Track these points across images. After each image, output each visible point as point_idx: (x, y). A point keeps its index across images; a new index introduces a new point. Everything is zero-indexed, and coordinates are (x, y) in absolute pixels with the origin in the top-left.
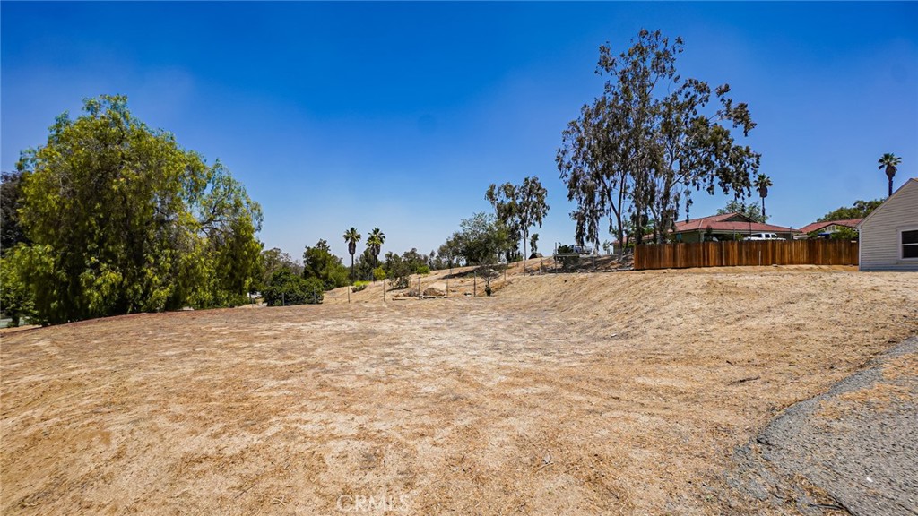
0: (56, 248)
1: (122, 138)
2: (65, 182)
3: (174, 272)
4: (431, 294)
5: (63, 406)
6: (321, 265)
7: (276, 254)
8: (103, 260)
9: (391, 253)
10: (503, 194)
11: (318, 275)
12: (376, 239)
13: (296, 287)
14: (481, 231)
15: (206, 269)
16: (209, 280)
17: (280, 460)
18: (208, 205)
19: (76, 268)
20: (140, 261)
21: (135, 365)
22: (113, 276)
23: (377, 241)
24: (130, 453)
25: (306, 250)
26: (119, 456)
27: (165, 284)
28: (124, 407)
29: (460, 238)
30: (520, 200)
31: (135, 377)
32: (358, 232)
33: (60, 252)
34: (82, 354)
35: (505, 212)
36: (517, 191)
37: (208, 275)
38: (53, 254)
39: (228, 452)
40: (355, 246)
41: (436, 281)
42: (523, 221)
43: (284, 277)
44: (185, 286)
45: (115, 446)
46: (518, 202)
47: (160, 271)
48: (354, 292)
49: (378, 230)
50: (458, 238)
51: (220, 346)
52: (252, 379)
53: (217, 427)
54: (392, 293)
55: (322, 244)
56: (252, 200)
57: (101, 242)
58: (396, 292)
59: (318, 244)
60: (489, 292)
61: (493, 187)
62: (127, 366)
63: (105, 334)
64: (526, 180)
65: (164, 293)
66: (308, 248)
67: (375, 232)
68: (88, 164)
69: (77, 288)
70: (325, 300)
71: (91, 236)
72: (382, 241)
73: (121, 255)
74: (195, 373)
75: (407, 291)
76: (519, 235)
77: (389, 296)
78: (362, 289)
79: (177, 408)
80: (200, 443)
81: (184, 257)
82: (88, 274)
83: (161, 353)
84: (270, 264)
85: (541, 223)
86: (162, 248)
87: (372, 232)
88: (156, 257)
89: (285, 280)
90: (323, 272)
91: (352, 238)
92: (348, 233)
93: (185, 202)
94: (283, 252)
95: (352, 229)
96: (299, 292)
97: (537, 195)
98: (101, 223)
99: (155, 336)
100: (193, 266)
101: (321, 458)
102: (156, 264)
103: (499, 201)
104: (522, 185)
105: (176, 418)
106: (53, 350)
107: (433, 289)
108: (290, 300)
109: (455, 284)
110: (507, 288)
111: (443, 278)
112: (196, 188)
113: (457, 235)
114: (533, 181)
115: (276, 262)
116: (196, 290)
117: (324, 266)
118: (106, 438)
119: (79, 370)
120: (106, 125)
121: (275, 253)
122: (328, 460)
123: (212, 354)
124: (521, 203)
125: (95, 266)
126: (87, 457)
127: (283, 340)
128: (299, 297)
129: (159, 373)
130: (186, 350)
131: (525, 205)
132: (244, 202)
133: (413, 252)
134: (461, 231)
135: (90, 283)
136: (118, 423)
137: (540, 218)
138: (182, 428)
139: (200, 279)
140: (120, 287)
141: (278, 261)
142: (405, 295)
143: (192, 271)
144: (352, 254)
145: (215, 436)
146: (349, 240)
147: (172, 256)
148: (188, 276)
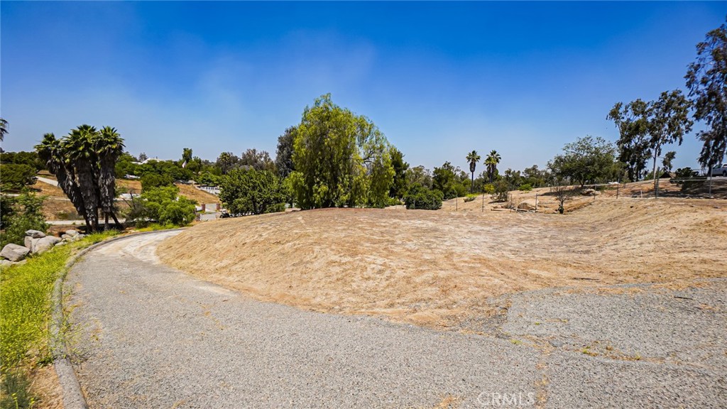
0: (305, 174)
1: (329, 117)
2: (307, 142)
3: (350, 187)
4: (524, 208)
5: (304, 241)
6: (444, 181)
7: (421, 170)
8: (321, 180)
9: (510, 170)
10: (630, 111)
11: (441, 188)
12: (493, 160)
13: (424, 196)
14: (585, 154)
15: (365, 186)
16: (367, 192)
17: (355, 266)
18: (368, 148)
19: (311, 185)
20: (336, 181)
21: (326, 231)
22: (324, 188)
23: (493, 162)
24: (318, 257)
25: (434, 170)
26: (316, 258)
27: (346, 193)
28: (319, 244)
29: (561, 160)
30: (654, 116)
31: (325, 235)
32: (478, 155)
33: (306, 176)
34: (311, 224)
35: (630, 131)
36: (649, 107)
37: (366, 189)
38: (303, 177)
39: (342, 262)
40: (475, 165)
41: (531, 197)
42: (655, 139)
43: (417, 189)
44: (355, 193)
45: (315, 254)
46: (649, 119)
47: (344, 186)
48: (466, 201)
49: (495, 152)
50: (560, 161)
51: (359, 228)
52: (362, 242)
53: (342, 254)
54: (492, 205)
55: (447, 165)
56: (391, 144)
57: (320, 171)
58: (495, 205)
59: (444, 165)
60: (561, 211)
61: (618, 106)
62: (324, 231)
63: (320, 217)
64: (663, 94)
65: (345, 198)
66: (436, 168)
67: (492, 154)
68: (316, 132)
69: (312, 194)
70: (443, 206)
71: (317, 168)
72: (497, 161)
73: (329, 178)
74: (344, 237)
75: (505, 204)
76: (649, 153)
77: (490, 207)
78: (471, 200)
79: (333, 247)
80: (336, 258)
81: (355, 179)
82: (315, 187)
83: (336, 228)
84: (416, 177)
85: (681, 140)
86: (345, 174)
87: (490, 154)
88: (343, 179)
89: (417, 191)
90: (446, 186)
91: (473, 159)
92: (470, 155)
93: (357, 146)
94: (426, 168)
95: (474, 152)
96: (426, 200)
97: (677, 110)
98: (321, 162)
99: (337, 220)
100: (359, 184)
101: (366, 268)
102: (343, 182)
103: (625, 120)
104: (657, 100)
105: (332, 250)
106: (303, 222)
107: (526, 204)
108: (419, 205)
109: (550, 201)
110: (586, 208)
111: (542, 195)
112: (363, 138)
113: (559, 158)
114: (674, 95)
115: (420, 176)
116: (360, 197)
117: (446, 181)
118: (313, 252)
119: (310, 230)
120: (322, 112)
121: (419, 169)
122: (368, 269)
123: (354, 230)
124: (653, 120)
125: (318, 183)
126: (308, 257)
127: (387, 229)
128: (425, 203)
129: (332, 235)
130: (346, 228)
131: (658, 122)
132: (386, 145)
133: (534, 168)
134: (563, 154)
135: (316, 190)
136: (317, 248)
137: (681, 134)
138: (333, 253)
139: (362, 191)
140: (327, 193)
141: (422, 175)
142: (502, 207)
143: (358, 186)
144: (472, 171)
145: (341, 256)
146: (471, 161)
147: (349, 178)
148: (357, 189)
